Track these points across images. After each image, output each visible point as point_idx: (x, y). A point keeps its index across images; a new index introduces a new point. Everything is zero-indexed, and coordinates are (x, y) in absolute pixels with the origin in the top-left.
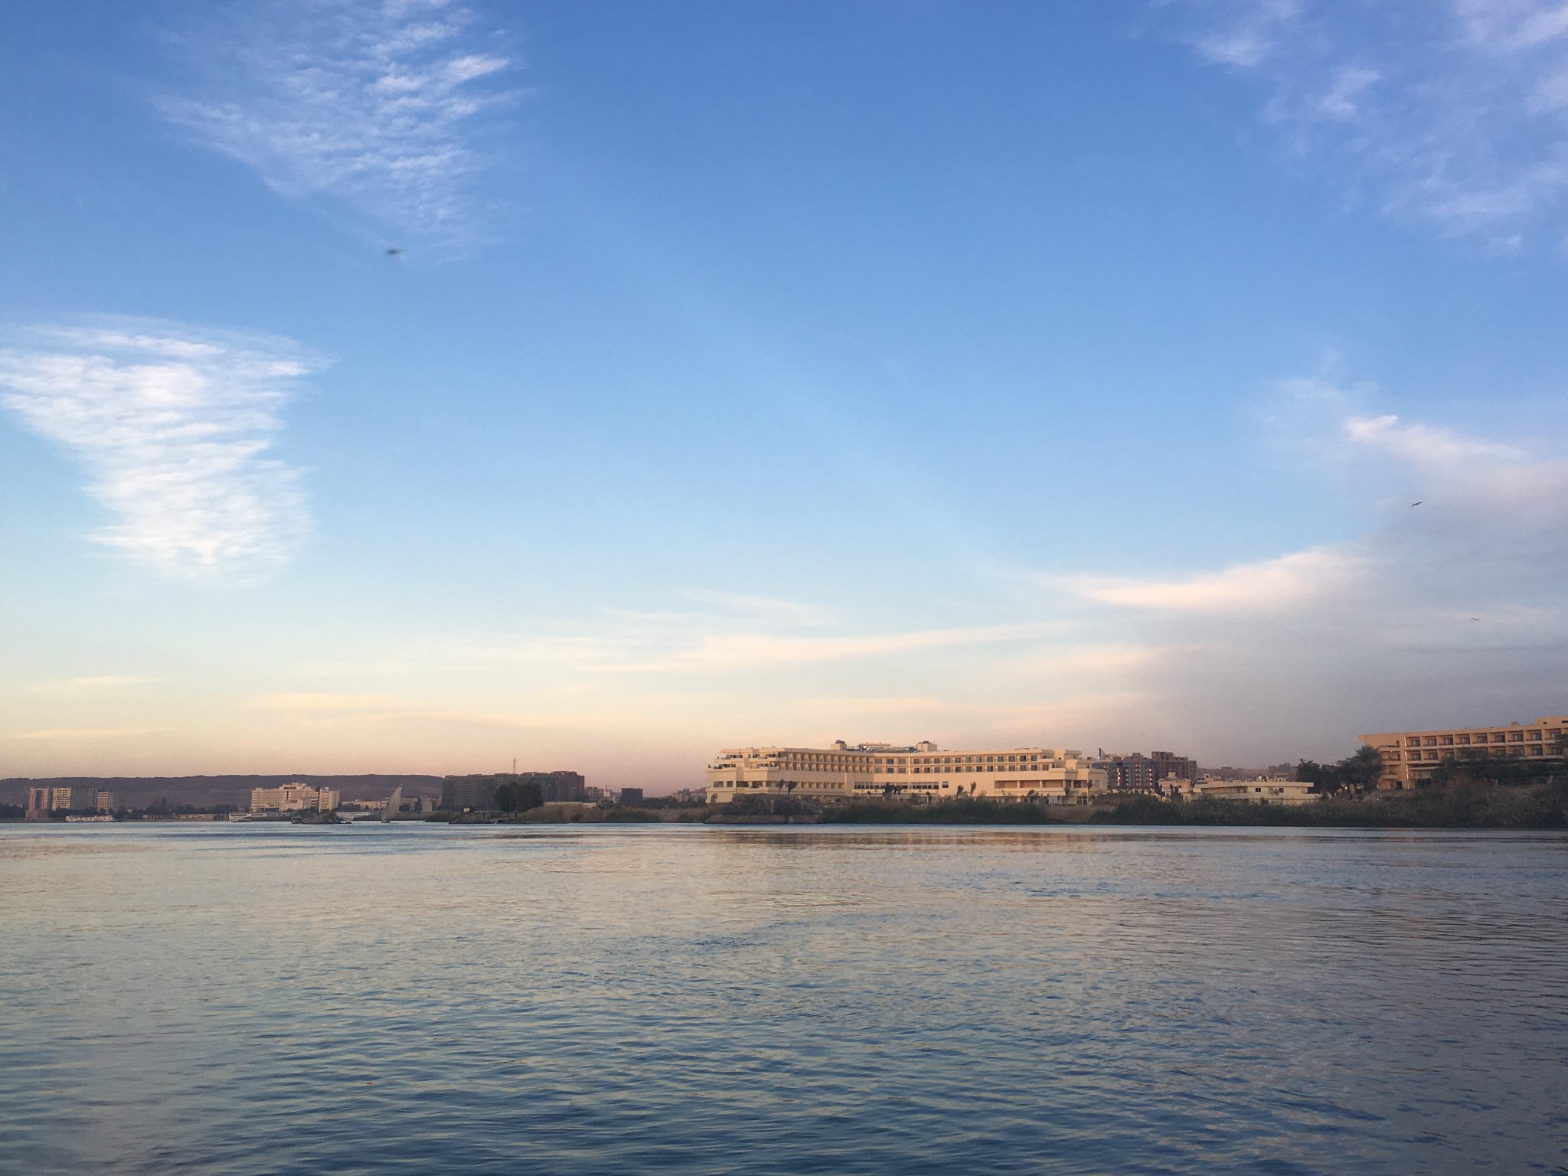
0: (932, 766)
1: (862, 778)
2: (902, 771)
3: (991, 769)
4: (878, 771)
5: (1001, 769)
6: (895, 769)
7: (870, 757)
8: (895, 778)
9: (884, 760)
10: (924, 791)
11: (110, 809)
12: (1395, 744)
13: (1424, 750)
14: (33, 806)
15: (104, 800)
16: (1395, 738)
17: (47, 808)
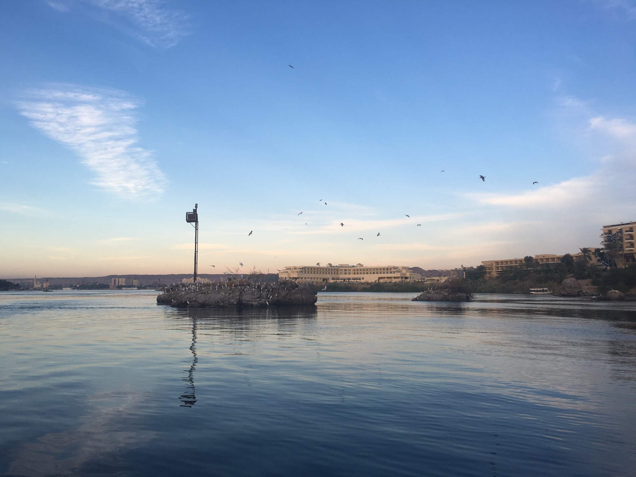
0: (359, 272)
1: (335, 276)
2: (349, 274)
3: (377, 273)
4: (341, 274)
5: (380, 273)
6: (347, 273)
7: (339, 269)
8: (347, 276)
9: (343, 270)
10: (356, 280)
11: (137, 285)
12: (491, 264)
13: (500, 266)
14: (113, 284)
15: (136, 282)
16: (492, 262)
17: (117, 285)
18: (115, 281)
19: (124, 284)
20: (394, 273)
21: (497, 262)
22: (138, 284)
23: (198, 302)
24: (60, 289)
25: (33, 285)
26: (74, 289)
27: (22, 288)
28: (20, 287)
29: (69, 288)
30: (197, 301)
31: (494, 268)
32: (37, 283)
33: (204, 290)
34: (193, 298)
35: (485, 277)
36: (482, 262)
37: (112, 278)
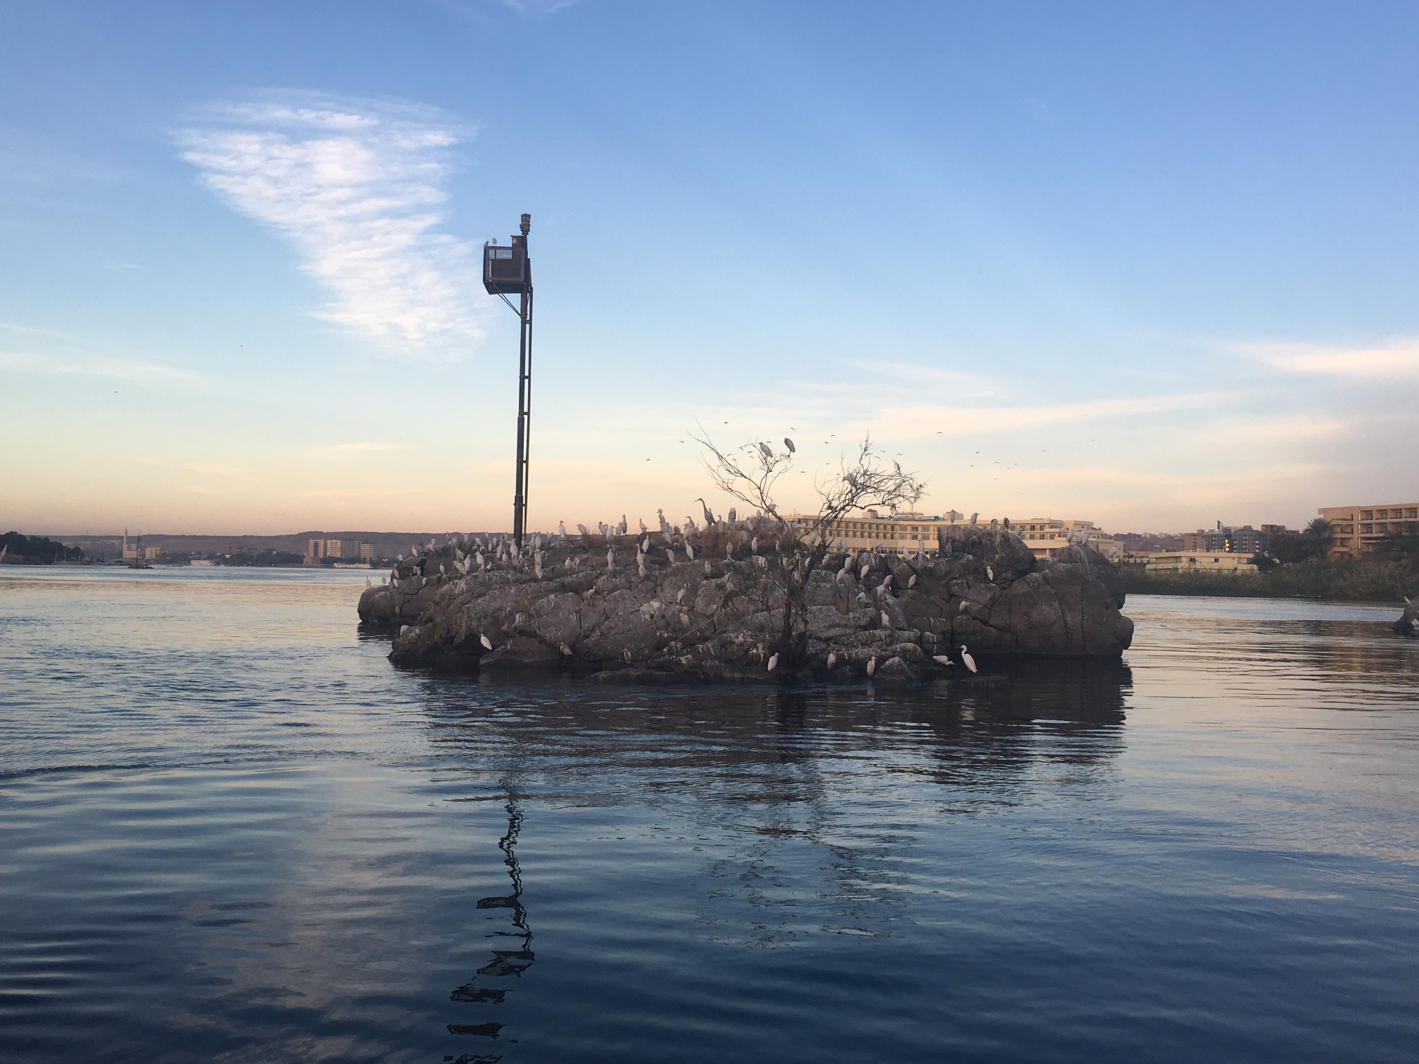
1: (887, 544)
4: (903, 537)
6: (919, 536)
7: (896, 525)
8: (919, 544)
9: (909, 528)
11: (370, 559)
12: (1350, 517)
13: (1376, 524)
14: (312, 554)
15: (366, 550)
16: (1350, 514)
17: (321, 556)
18: (316, 545)
19: (338, 555)
20: (1052, 537)
21: (1368, 513)
22: (372, 556)
23: (542, 640)
24: (185, 564)
25: (120, 554)
26: (218, 564)
27: (87, 559)
28: (83, 556)
29: (207, 562)
30: (534, 635)
31: (1358, 528)
32: (129, 548)
33: (572, 571)
34: (512, 614)
35: (1330, 553)
36: (1321, 511)
37: (308, 540)
